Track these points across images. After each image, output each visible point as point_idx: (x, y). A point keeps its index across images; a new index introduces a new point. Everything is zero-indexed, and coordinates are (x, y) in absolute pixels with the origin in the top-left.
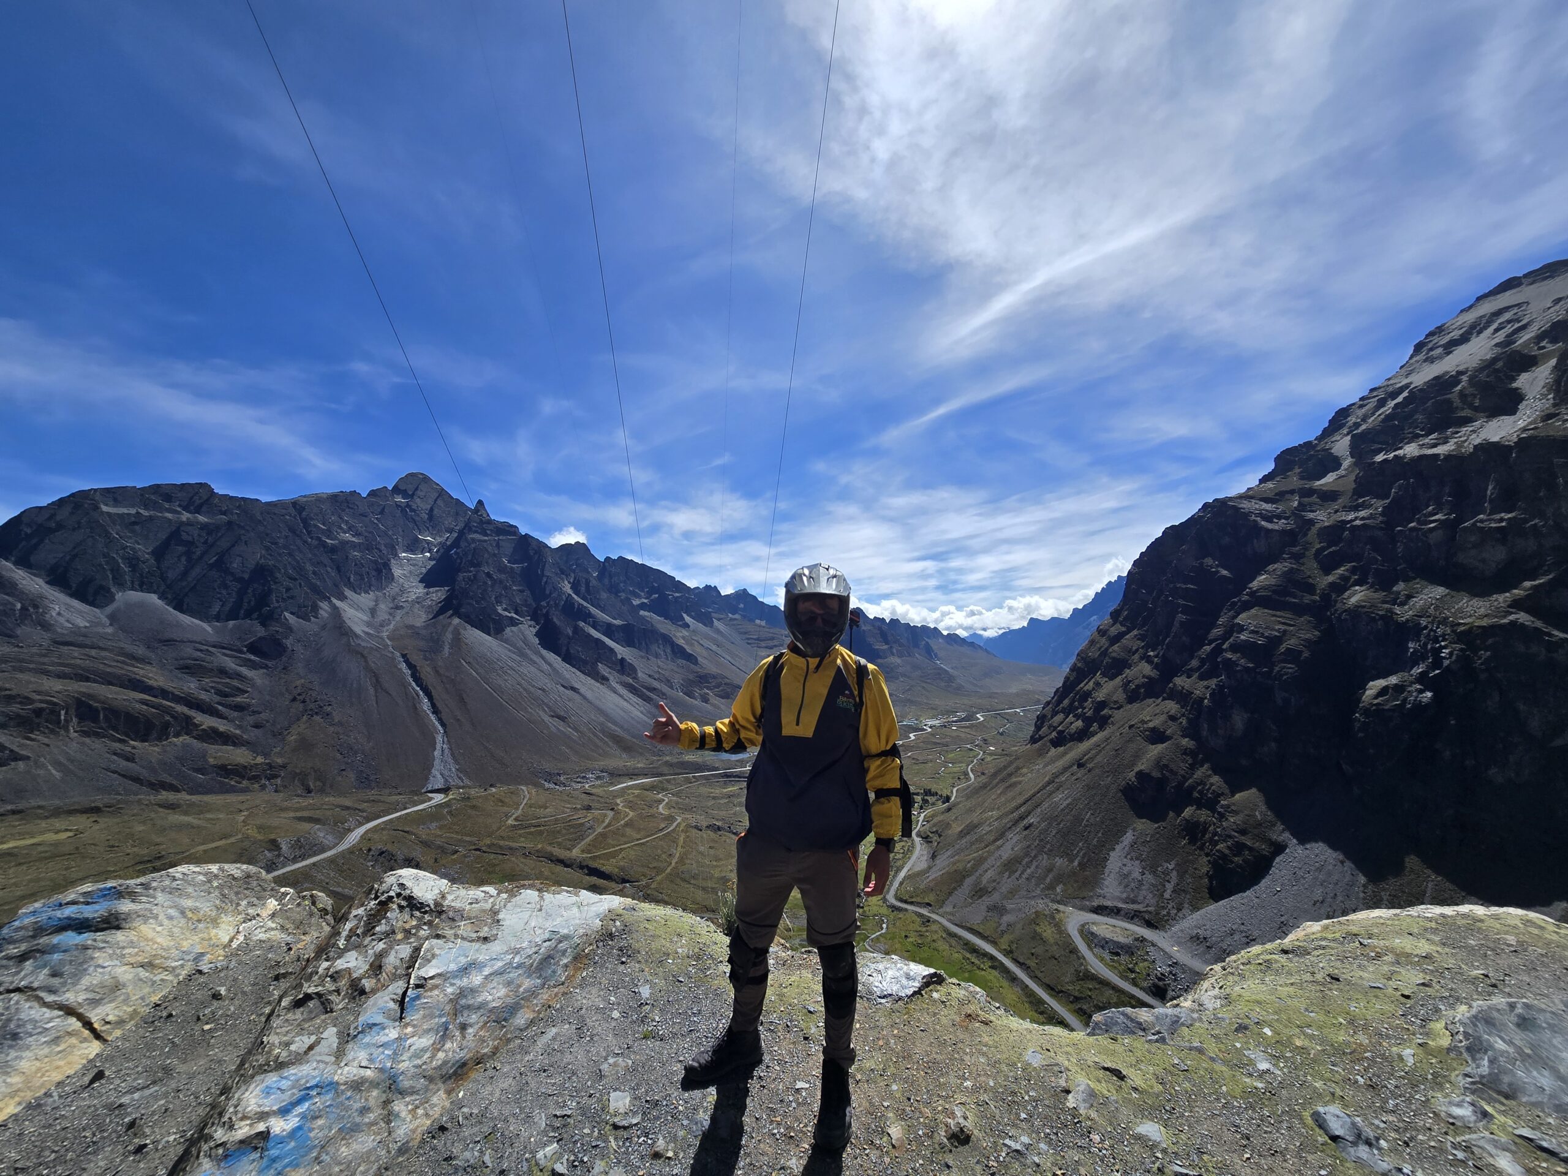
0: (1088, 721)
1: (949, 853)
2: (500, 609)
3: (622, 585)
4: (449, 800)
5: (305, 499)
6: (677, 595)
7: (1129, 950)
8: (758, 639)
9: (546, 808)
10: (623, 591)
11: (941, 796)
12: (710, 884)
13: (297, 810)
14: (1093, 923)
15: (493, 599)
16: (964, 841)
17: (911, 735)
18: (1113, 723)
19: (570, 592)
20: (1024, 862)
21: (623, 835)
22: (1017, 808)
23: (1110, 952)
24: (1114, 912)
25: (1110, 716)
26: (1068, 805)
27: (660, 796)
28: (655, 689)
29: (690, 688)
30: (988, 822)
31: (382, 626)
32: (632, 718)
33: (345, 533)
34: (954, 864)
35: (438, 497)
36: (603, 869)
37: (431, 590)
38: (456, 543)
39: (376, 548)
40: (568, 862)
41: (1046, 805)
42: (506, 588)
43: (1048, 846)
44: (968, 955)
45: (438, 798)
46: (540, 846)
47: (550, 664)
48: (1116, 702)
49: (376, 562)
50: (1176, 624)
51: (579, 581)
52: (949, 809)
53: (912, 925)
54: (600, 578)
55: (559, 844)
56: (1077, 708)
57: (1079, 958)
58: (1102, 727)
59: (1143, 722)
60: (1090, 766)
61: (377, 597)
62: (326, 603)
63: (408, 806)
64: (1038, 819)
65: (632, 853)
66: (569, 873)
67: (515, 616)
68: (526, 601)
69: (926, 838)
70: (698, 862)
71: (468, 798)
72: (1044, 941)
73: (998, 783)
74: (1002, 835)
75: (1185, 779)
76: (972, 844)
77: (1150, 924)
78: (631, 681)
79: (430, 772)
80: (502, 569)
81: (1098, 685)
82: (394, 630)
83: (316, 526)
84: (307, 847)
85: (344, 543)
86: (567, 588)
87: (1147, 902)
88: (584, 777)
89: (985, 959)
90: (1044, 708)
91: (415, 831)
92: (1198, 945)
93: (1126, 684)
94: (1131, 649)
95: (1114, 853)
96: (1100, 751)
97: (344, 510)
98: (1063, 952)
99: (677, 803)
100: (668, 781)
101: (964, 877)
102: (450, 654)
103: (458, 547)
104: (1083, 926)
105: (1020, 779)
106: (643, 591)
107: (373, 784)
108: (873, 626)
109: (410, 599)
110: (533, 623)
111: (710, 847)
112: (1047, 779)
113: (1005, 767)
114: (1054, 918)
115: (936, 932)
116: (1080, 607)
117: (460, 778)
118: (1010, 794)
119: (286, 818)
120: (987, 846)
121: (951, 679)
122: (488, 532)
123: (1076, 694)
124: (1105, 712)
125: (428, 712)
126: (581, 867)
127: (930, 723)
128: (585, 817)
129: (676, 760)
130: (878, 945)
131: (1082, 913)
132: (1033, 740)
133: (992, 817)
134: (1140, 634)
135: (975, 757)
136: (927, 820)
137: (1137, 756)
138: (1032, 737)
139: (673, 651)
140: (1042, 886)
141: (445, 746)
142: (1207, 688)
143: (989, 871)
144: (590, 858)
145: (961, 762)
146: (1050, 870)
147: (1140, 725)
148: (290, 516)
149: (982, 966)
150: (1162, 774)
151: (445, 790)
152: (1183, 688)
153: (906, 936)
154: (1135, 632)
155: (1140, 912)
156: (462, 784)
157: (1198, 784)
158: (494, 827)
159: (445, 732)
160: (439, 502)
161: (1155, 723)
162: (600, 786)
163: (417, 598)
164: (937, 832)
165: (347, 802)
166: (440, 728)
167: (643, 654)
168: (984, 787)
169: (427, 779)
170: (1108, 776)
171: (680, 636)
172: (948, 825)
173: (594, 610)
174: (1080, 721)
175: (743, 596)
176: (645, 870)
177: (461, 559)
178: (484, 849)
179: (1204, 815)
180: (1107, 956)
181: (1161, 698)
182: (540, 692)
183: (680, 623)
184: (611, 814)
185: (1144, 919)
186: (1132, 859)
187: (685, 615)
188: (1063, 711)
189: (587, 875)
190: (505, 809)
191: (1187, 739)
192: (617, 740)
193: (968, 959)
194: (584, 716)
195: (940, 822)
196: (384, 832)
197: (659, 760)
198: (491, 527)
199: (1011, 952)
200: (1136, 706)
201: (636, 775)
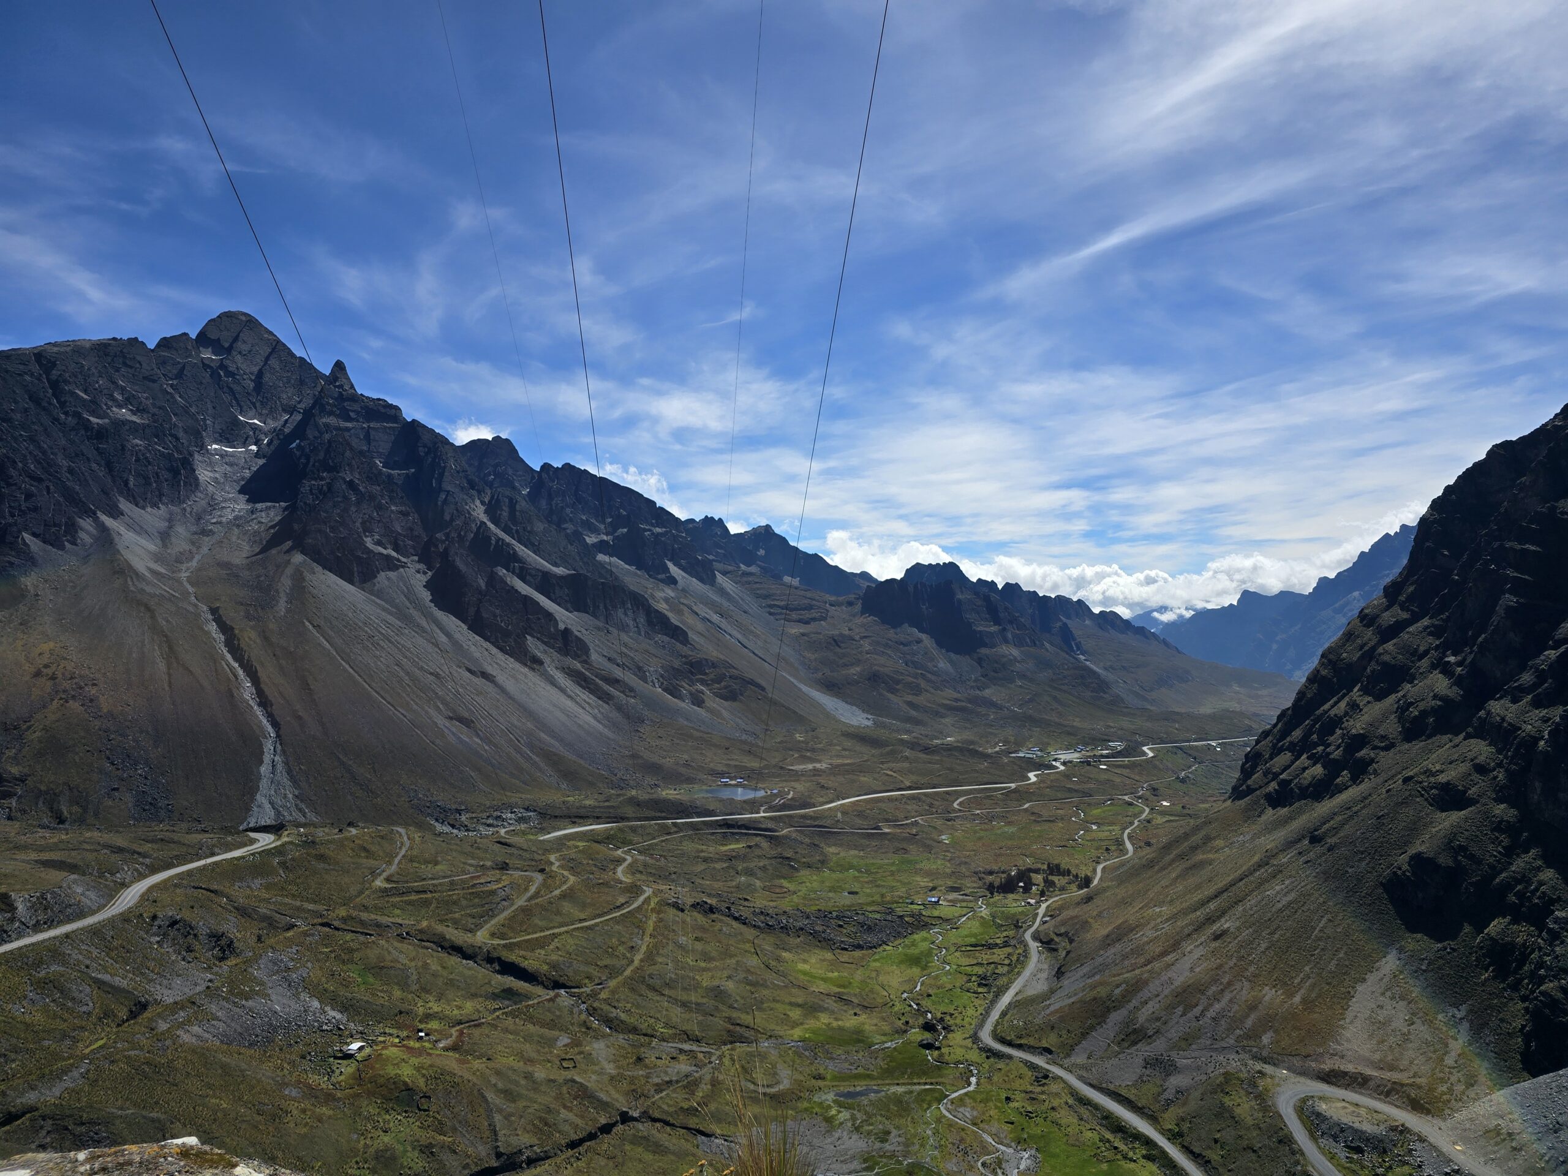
0: (1333, 768)
1: (1085, 969)
2: (369, 542)
3: (568, 510)
4: (283, 845)
5: (55, 349)
6: (658, 530)
7: (1378, 1146)
8: (786, 608)
9: (436, 863)
10: (571, 520)
11: (1076, 876)
12: (693, 997)
13: (41, 849)
14: (1320, 1098)
15: (358, 524)
16: (1112, 951)
17: (1031, 775)
18: (1376, 773)
19: (484, 518)
20: (1210, 993)
21: (558, 913)
22: (1204, 903)
23: (1347, 1147)
24: (1357, 1082)
25: (1372, 761)
26: (1290, 903)
27: (619, 852)
28: (617, 681)
29: (675, 682)
30: (1152, 924)
31: (179, 561)
32: (580, 726)
33: (120, 407)
34: (1093, 987)
35: (270, 354)
36: (525, 964)
37: (259, 506)
38: (299, 431)
39: (171, 435)
40: (470, 951)
41: (1251, 902)
42: (379, 508)
43: (1252, 969)
44: (1108, 1135)
45: (265, 841)
46: (425, 924)
47: (448, 635)
48: (1383, 738)
49: (169, 457)
50: (1500, 610)
51: (498, 500)
52: (1089, 899)
53: (1018, 1082)
54: (533, 497)
55: (456, 923)
56: (1316, 745)
57: (1293, 1153)
58: (1355, 779)
59: (1428, 773)
60: (1331, 841)
61: (171, 514)
62: (90, 520)
63: (216, 850)
64: (1238, 924)
65: (571, 941)
66: (469, 969)
67: (394, 554)
68: (411, 530)
69: (1048, 944)
70: (676, 961)
71: (313, 842)
72: (1235, 1121)
73: (1173, 861)
74: (1175, 946)
75: (1495, 871)
76: (1125, 957)
77: (1416, 1106)
78: (579, 665)
79: (253, 799)
80: (373, 477)
81: (1354, 706)
82: (199, 570)
83: (73, 394)
84: (56, 908)
85: (120, 424)
86: (479, 512)
87: (1415, 1068)
88: (498, 818)
89: (1137, 1144)
90: (1258, 742)
91: (227, 890)
92: (1497, 1144)
93: (1403, 709)
94: (1416, 650)
95: (1364, 986)
96: (1351, 817)
97: (118, 370)
98: (1267, 1142)
99: (645, 865)
100: (634, 830)
101: (1108, 1010)
102: (288, 611)
103: (303, 437)
104: (1304, 1100)
105: (1211, 856)
106: (603, 522)
107: (162, 813)
108: (976, 594)
109: (224, 520)
110: (422, 566)
111: (697, 939)
112: (1256, 858)
113: (1186, 836)
114: (1255, 1085)
115: (1057, 1095)
116: (1332, 575)
117: (300, 810)
118: (1192, 881)
119: (23, 861)
120: (1149, 962)
121: (1102, 686)
122: (352, 414)
123: (1315, 722)
124: (1362, 754)
125: (251, 703)
126: (490, 960)
127: (1064, 757)
128: (498, 881)
129: (646, 797)
130: (961, 1110)
131: (1302, 1079)
132: (1237, 793)
133: (1160, 915)
134: (1433, 625)
135: (1136, 816)
136: (1051, 914)
137: (1414, 829)
138: (1235, 789)
139: (650, 623)
140: (1238, 1032)
141: (277, 758)
142: (1545, 720)
143: (1151, 1003)
144: (505, 946)
145: (1112, 824)
146: (1253, 1008)
147: (1422, 777)
148: (32, 375)
149: (1131, 1154)
150: (1455, 860)
151: (276, 829)
152: (1503, 719)
153: (1008, 1099)
154: (1426, 622)
155: (1402, 1085)
156: (302, 820)
157: (1518, 882)
158: (353, 890)
159: (278, 736)
160: (273, 362)
161: (1450, 775)
162: (524, 833)
163: (236, 518)
164: (1066, 934)
165: (120, 841)
166: (270, 729)
167: (601, 624)
168: (1150, 865)
169: (248, 809)
170: (1361, 860)
171: (661, 597)
172: (1085, 925)
173: (522, 550)
174: (1319, 766)
175: (764, 536)
176: (591, 970)
177: (308, 459)
178: (336, 923)
179: (1523, 933)
180: (1342, 1154)
181: (1462, 736)
182: (432, 678)
183: (663, 576)
184: (539, 878)
185: (1408, 1096)
186: (1392, 998)
187: (670, 565)
188: (1292, 747)
189: (499, 972)
190: (372, 863)
191: (1502, 806)
192: (553, 759)
193: (1108, 1141)
194: (502, 720)
195: (1072, 918)
196: (178, 891)
197: (619, 795)
198: (356, 407)
199: (1180, 1135)
200: (1417, 746)
201: (581, 817)
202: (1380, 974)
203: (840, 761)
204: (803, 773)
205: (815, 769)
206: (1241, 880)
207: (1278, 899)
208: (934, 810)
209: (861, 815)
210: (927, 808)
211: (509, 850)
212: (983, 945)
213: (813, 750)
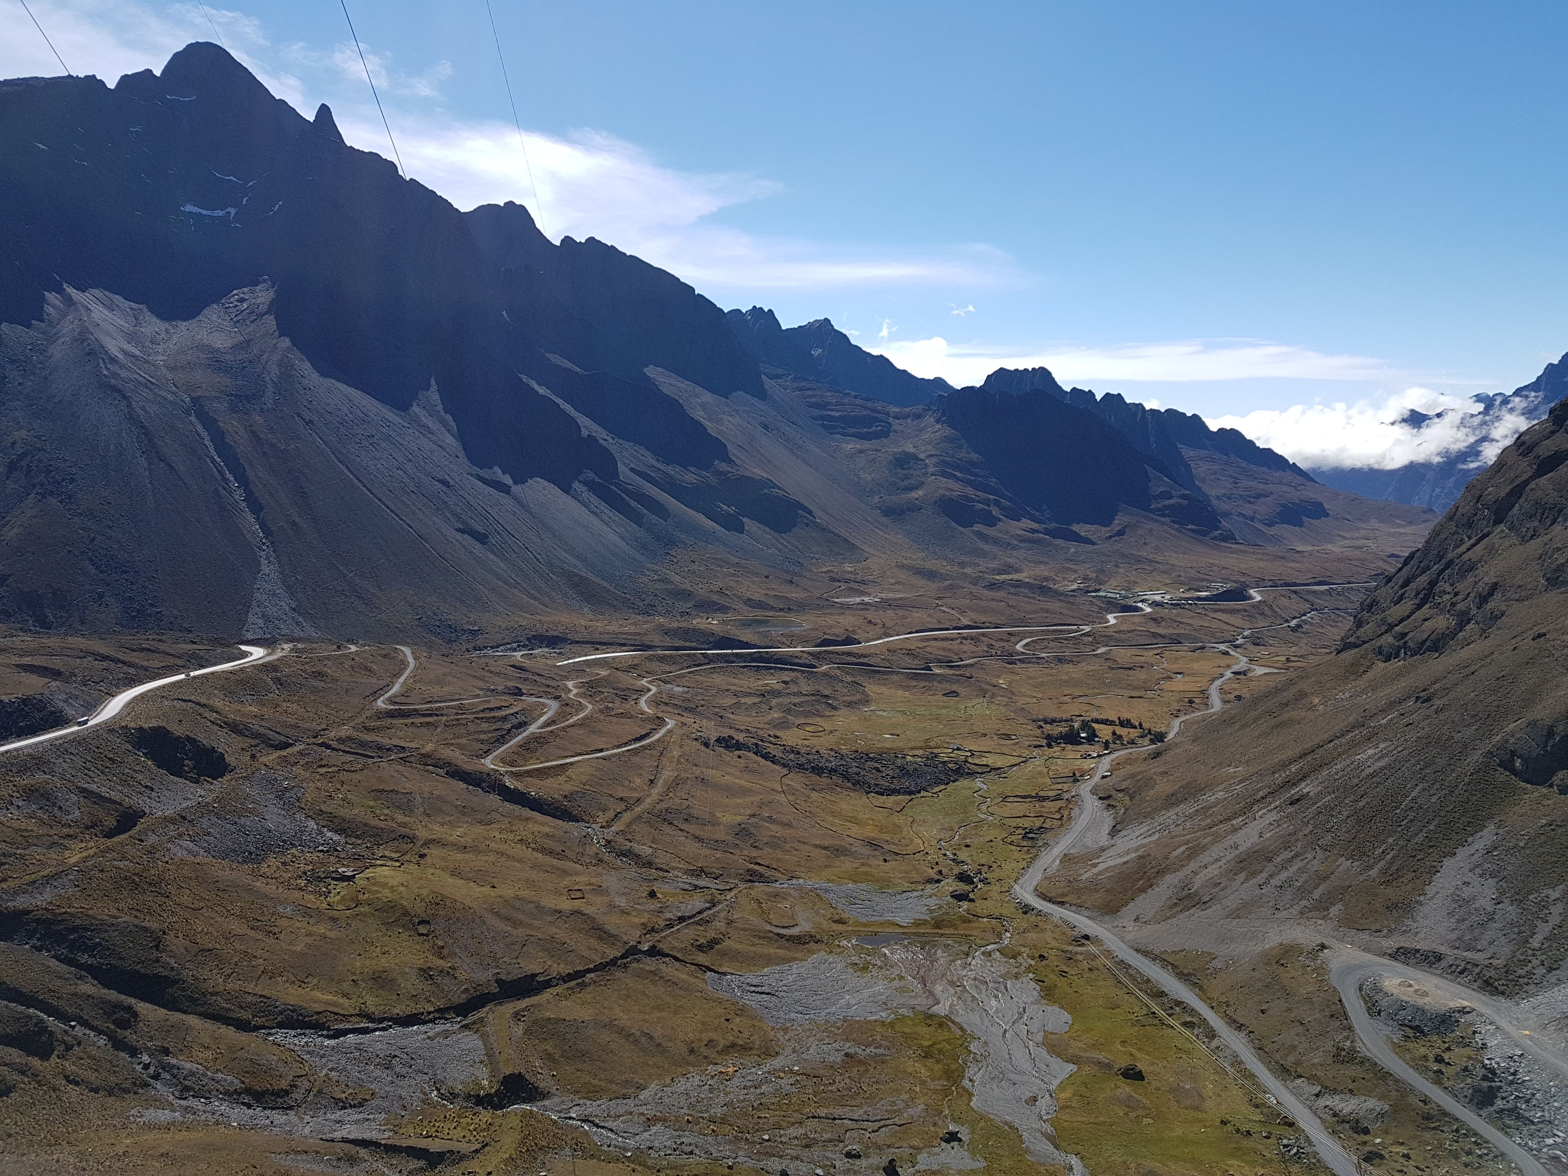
0: (1458, 620)
1: (1143, 828)
4: (277, 659)
7: (1440, 1025)
9: (444, 686)
11: (1150, 732)
13: (23, 653)
14: (1384, 975)
16: (1173, 811)
17: (1110, 617)
18: (1505, 627)
20: (1278, 860)
21: (573, 742)
23: (1404, 1025)
24: (1428, 960)
25: (1501, 614)
27: (643, 682)
28: (647, 498)
30: (1224, 784)
32: (604, 545)
34: (1150, 847)
36: (533, 792)
40: (475, 777)
41: (1339, 765)
43: (1329, 837)
44: (1146, 1000)
45: (258, 654)
46: (430, 748)
48: (1520, 587)
52: (1157, 755)
55: (463, 747)
56: (1443, 593)
57: (1344, 1028)
58: (1481, 634)
60: (1440, 702)
62: (55, 293)
64: (1320, 788)
65: (587, 771)
66: (476, 796)
69: (1107, 800)
71: (310, 658)
72: (1287, 993)
74: (1246, 809)
76: (1188, 818)
77: (1489, 988)
79: (246, 610)
81: (1492, 550)
87: (1495, 950)
89: (1176, 1011)
90: (1376, 588)
91: (217, 705)
93: (1548, 555)
96: (1467, 676)
98: (1317, 1015)
99: (671, 697)
100: (660, 659)
101: (1163, 871)
102: (276, 402)
104: (1366, 977)
105: (1303, 714)
107: (150, 622)
112: (1353, 718)
114: (1314, 958)
115: (1096, 957)
117: (297, 623)
118: (1277, 739)
120: (1215, 824)
123: (1446, 567)
124: (1494, 604)
125: (241, 506)
126: (495, 787)
127: (1152, 598)
128: (511, 706)
129: (676, 625)
131: (1368, 955)
132: (1345, 645)
133: (1234, 775)
135: (1229, 667)
136: (1113, 769)
137: (1537, 693)
138: (1343, 639)
140: (1303, 902)
143: (1210, 868)
144: (514, 773)
145: (1201, 674)
146: (1324, 878)
151: (268, 642)
153: (1041, 957)
155: (1476, 966)
156: (301, 634)
159: (272, 543)
164: (1129, 790)
165: (103, 648)
166: (261, 534)
168: (1233, 721)
169: (239, 620)
172: (1149, 782)
174: (1442, 617)
175: (822, 332)
180: (1398, 1032)
184: (553, 707)
185: (1482, 977)
186: (1482, 875)
188: (1414, 596)
189: (508, 802)
190: (373, 682)
192: (576, 582)
194: (517, 534)
195: (1136, 774)
196: (165, 702)
197: (647, 624)
199: (1225, 1003)
201: (604, 644)
202: (1472, 849)
203: (891, 595)
204: (849, 607)
205: (862, 603)
206: (1331, 741)
207: (1369, 764)
208: (994, 652)
209: (910, 653)
210: (986, 649)
211: (524, 675)
212: (1033, 797)
213: (863, 582)
